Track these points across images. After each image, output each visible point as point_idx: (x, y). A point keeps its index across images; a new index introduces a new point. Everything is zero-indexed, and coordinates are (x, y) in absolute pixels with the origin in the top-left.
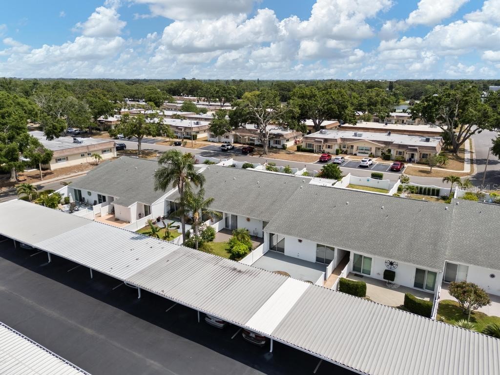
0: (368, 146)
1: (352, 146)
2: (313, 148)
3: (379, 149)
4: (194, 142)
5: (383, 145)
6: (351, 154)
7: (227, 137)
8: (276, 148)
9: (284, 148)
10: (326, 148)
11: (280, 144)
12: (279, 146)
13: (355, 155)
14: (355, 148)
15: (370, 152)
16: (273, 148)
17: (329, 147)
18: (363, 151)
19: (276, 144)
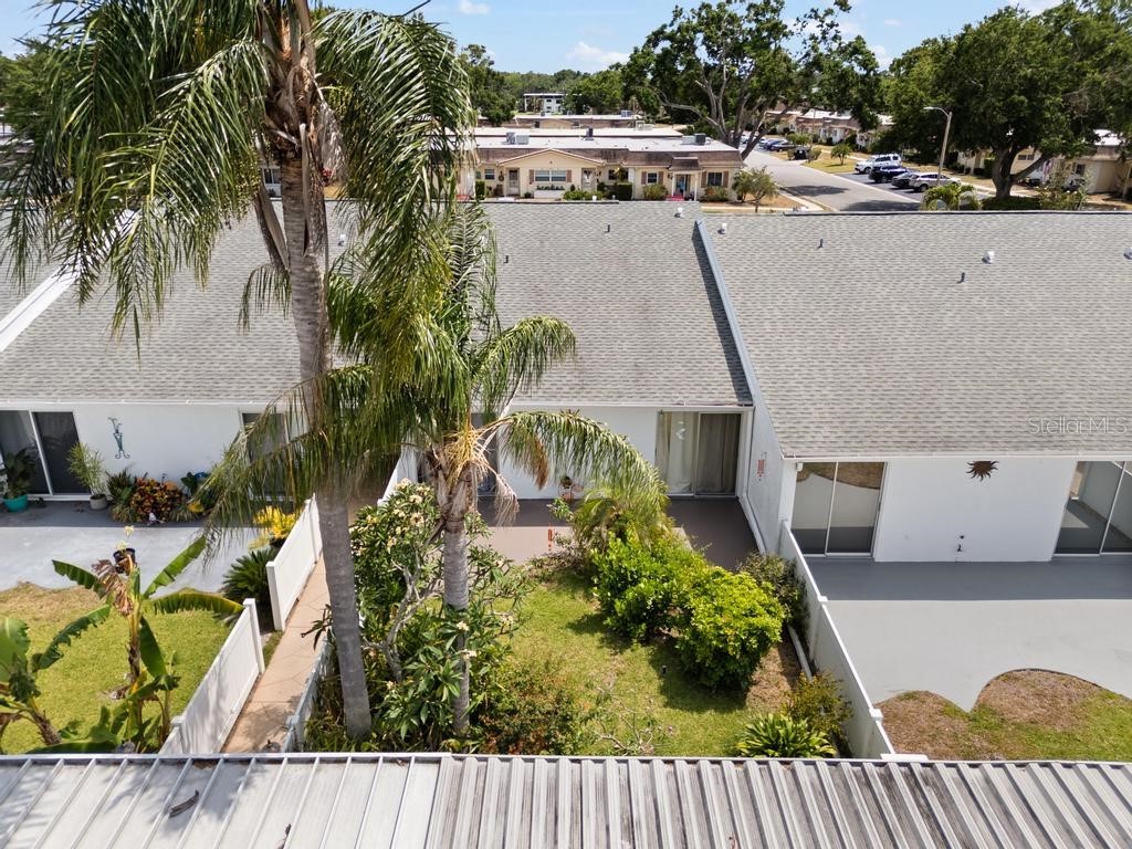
0: (560, 166)
1: (514, 173)
3: (588, 172)
5: (601, 161)
6: (514, 193)
13: (528, 196)
14: (524, 176)
15: (567, 186)
18: (548, 183)
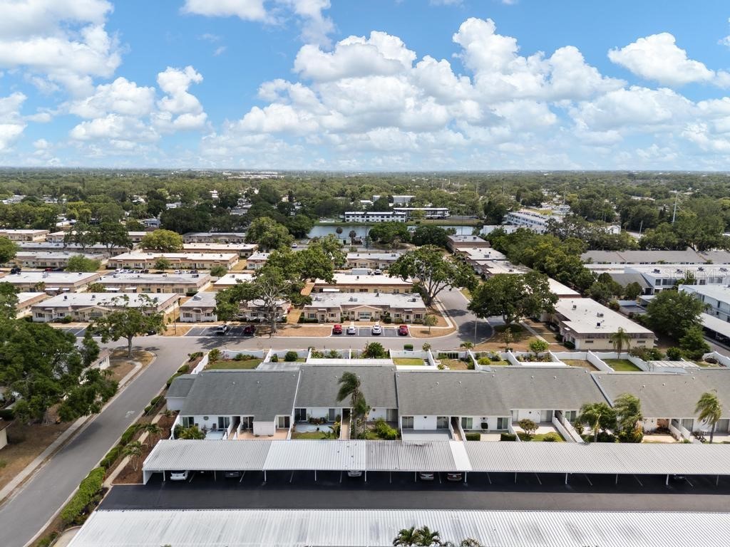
0: (368, 311)
1: (353, 313)
2: (316, 318)
3: (377, 312)
5: (381, 309)
6: (353, 319)
9: (284, 321)
10: (330, 317)
13: (358, 320)
14: (356, 314)
15: (370, 317)
17: (332, 315)
18: (364, 316)
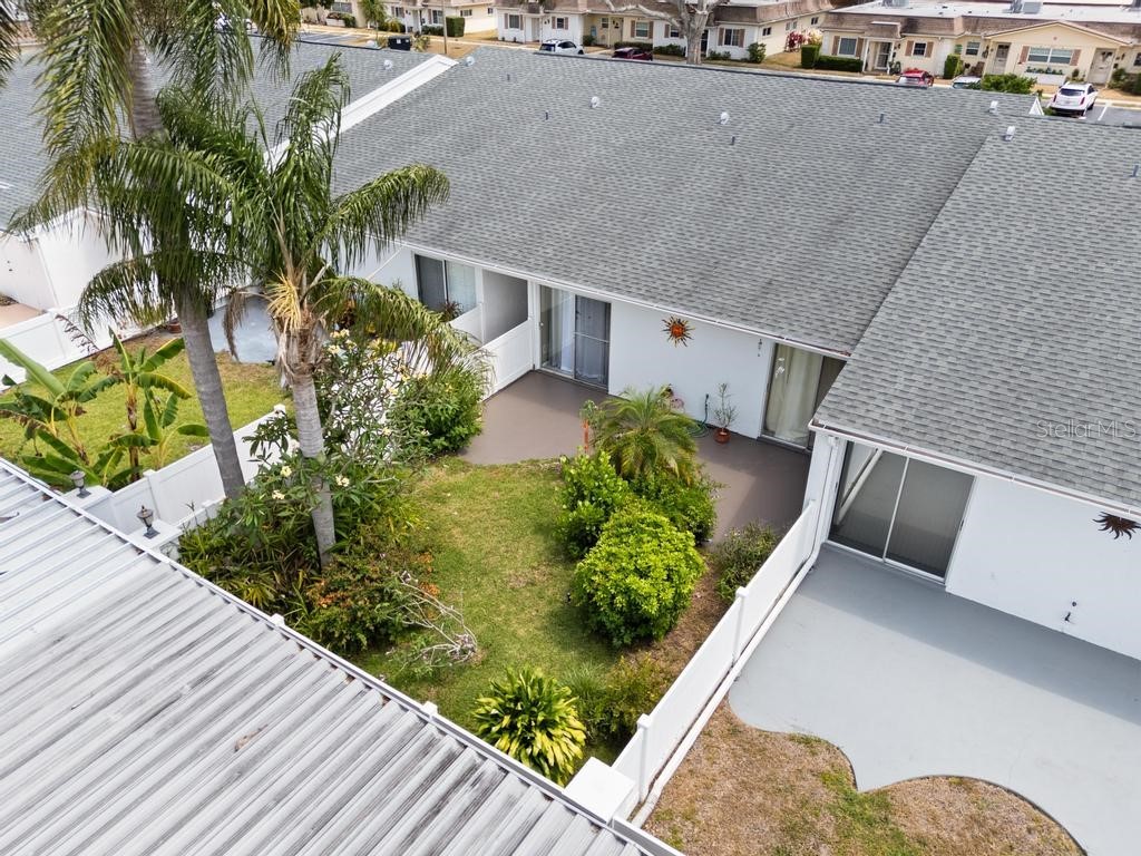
1: (1004, 48)
2: (859, 54)
3: (1108, 54)
4: (451, 41)
5: (1126, 40)
7: (561, 23)
8: (726, 58)
9: (755, 56)
10: (908, 53)
11: (741, 45)
12: (737, 52)
14: (1014, 53)
16: (715, 57)
17: (920, 49)
18: (1043, 66)
19: (727, 42)
